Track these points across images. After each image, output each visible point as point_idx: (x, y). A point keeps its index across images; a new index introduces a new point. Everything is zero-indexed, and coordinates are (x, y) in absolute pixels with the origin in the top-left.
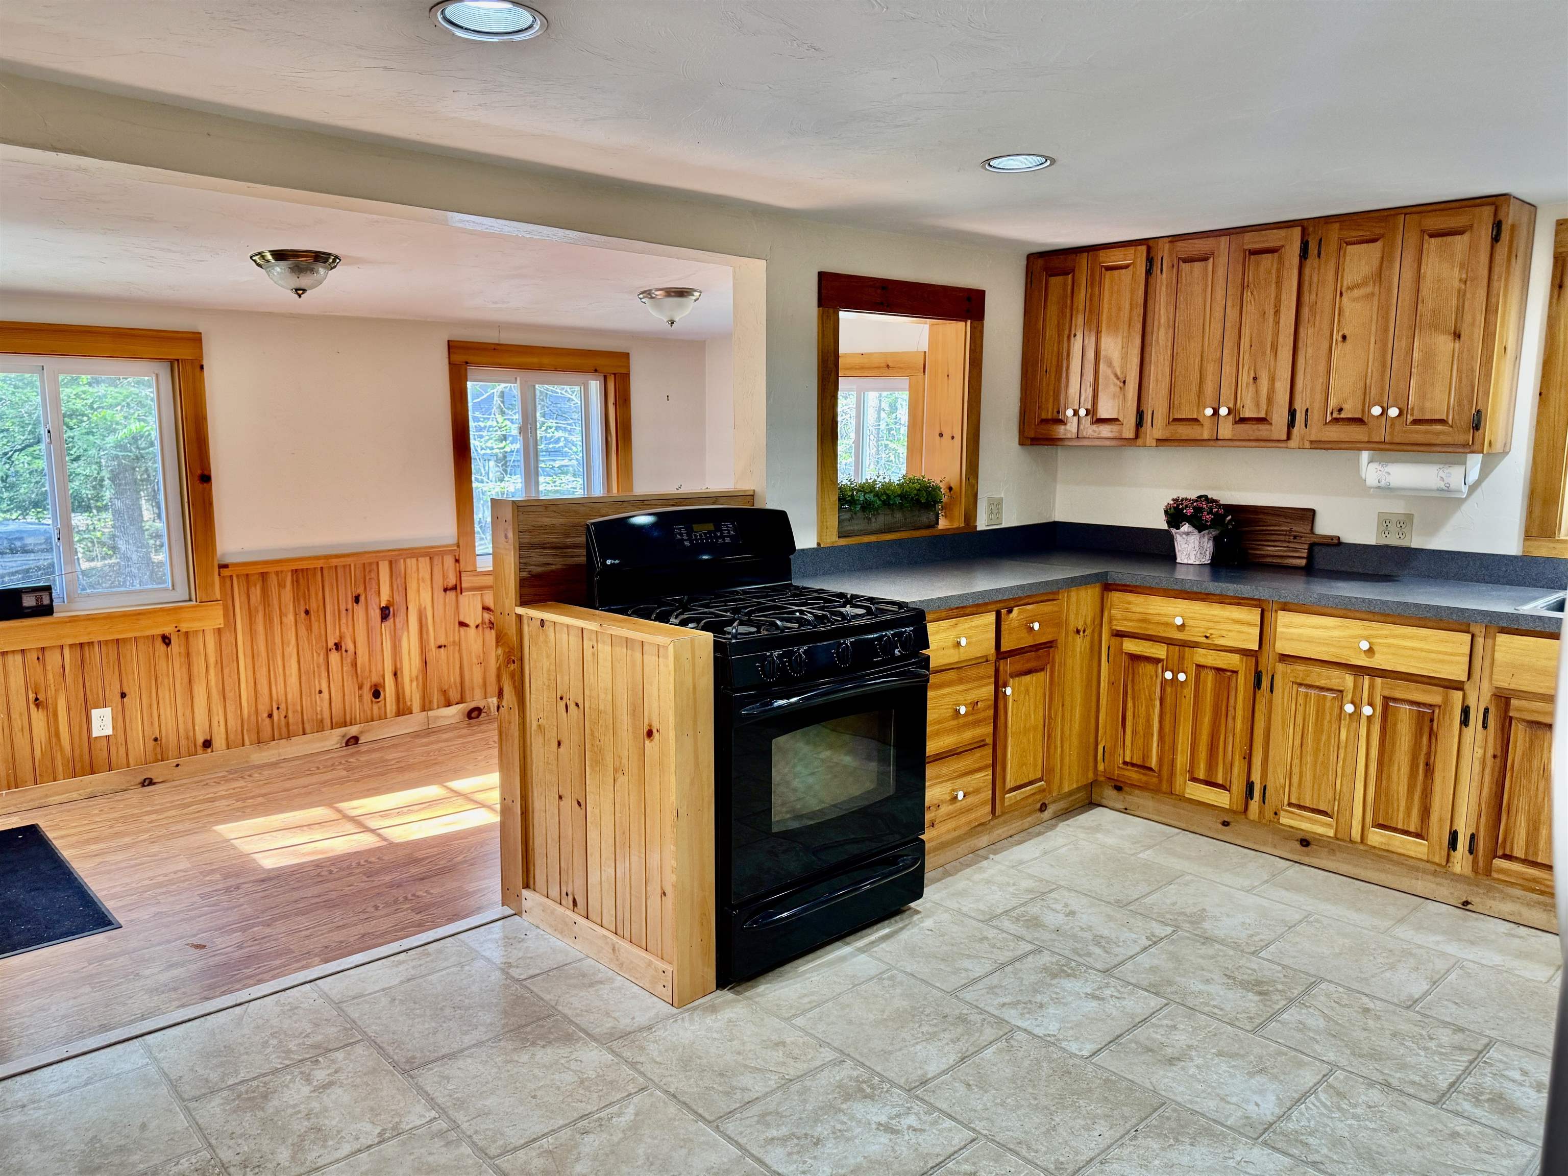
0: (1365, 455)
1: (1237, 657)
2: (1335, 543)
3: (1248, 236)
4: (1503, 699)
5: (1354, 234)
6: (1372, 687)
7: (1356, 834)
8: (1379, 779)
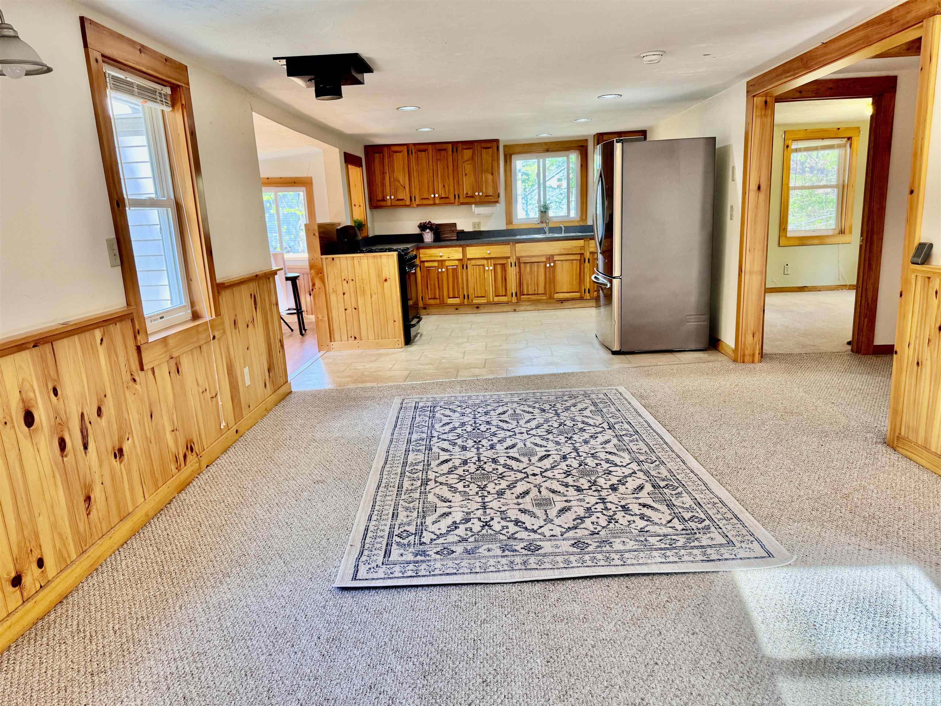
0: (473, 206)
1: (457, 262)
2: (462, 232)
3: (437, 145)
4: (518, 259)
5: (465, 147)
6: (491, 262)
7: (491, 300)
8: (495, 285)
